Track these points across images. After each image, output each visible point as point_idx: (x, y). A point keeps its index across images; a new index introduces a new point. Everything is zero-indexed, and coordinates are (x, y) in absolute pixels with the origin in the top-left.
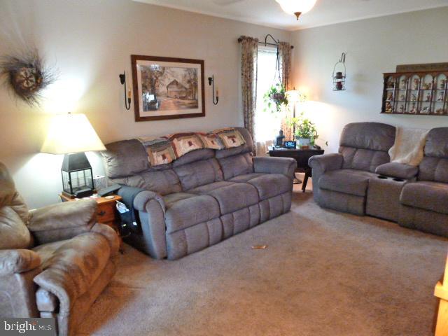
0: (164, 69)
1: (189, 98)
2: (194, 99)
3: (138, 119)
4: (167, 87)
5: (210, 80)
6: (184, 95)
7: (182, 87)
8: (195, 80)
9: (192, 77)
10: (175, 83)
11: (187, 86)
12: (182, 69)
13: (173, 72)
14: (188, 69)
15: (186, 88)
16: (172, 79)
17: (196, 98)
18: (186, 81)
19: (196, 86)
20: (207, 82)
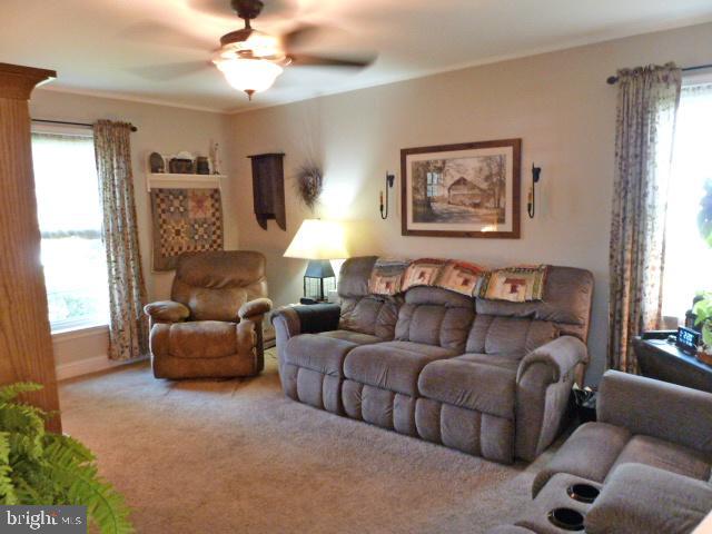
0: (444, 162)
1: (488, 205)
2: (498, 206)
3: (406, 232)
4: (449, 189)
5: (536, 172)
6: (477, 201)
7: (474, 187)
8: (500, 173)
9: (495, 170)
10: (461, 182)
11: (484, 186)
12: (476, 160)
13: (458, 165)
14: (488, 159)
15: (481, 190)
16: (457, 177)
17: (502, 205)
18: (483, 177)
19: (502, 184)
20: (527, 177)
